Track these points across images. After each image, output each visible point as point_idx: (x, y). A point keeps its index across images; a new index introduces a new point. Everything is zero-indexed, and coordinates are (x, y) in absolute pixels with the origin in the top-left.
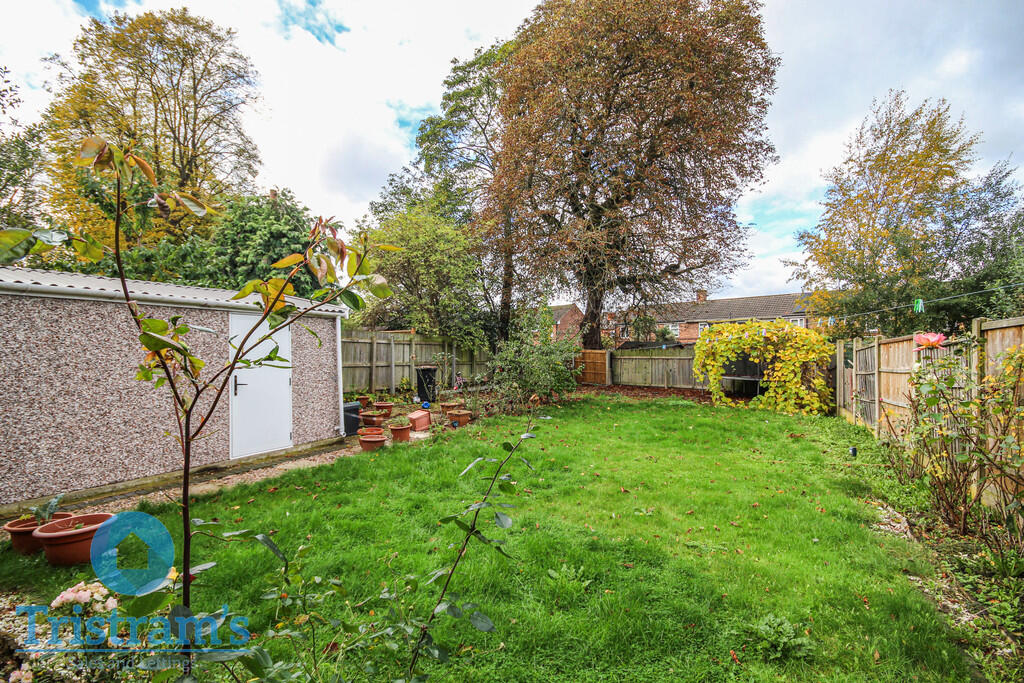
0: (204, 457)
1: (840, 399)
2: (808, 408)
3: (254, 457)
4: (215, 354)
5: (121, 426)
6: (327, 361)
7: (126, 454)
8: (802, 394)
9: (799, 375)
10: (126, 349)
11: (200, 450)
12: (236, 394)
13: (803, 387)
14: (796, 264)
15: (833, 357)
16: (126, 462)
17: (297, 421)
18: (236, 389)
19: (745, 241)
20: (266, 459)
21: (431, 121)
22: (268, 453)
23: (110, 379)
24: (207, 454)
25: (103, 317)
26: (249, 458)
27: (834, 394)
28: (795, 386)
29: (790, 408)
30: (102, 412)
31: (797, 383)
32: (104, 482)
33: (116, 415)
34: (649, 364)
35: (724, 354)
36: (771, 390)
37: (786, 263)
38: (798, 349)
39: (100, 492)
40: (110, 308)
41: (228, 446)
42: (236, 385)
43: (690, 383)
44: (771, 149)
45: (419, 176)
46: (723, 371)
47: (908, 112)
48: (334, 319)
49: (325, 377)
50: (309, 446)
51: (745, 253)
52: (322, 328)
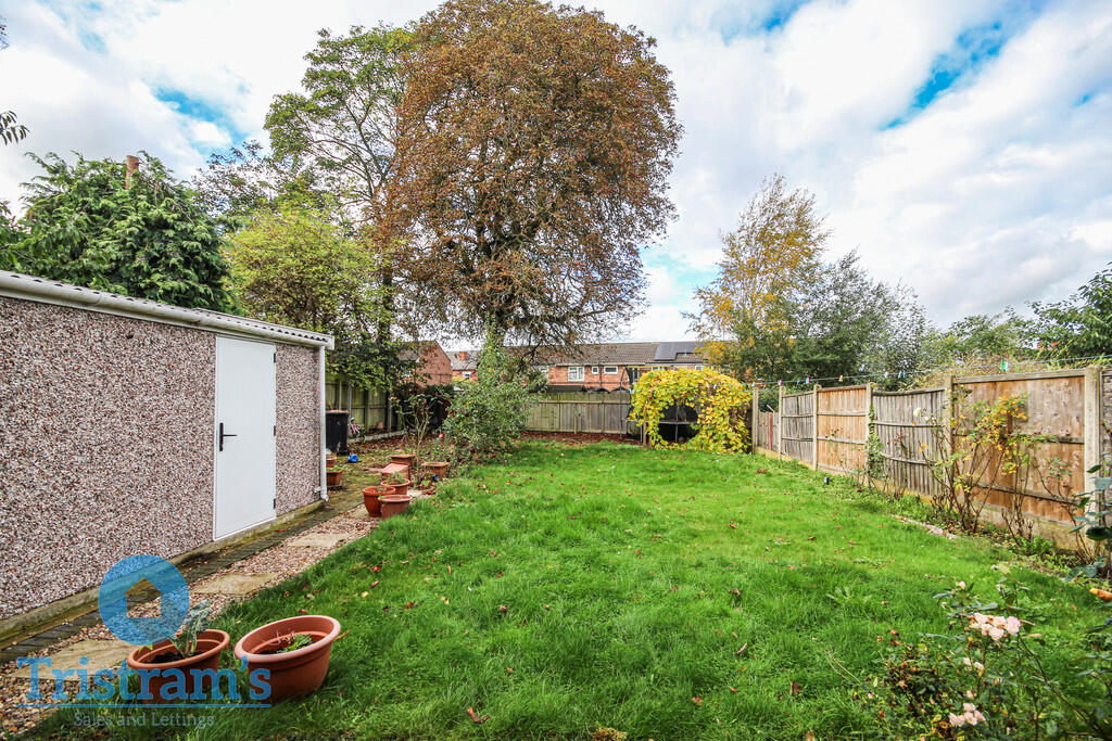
0: (185, 541)
1: (755, 440)
2: (734, 448)
3: (241, 534)
4: (200, 393)
5: (93, 502)
6: (308, 404)
7: (96, 546)
8: (729, 436)
9: (728, 418)
10: (99, 383)
11: (181, 532)
12: (221, 449)
13: (731, 430)
14: (692, 316)
15: (751, 402)
16: (97, 556)
17: (279, 482)
18: (221, 442)
19: (642, 290)
20: (253, 536)
21: (291, 99)
22: (254, 530)
23: (79, 429)
24: (189, 536)
25: (71, 331)
26: (235, 537)
27: (750, 435)
28: (723, 428)
29: (720, 448)
30: (68, 482)
31: (725, 426)
32: (70, 591)
33: (88, 484)
34: (556, 409)
35: (665, 399)
36: (703, 432)
37: (684, 315)
38: (726, 394)
39: (69, 606)
40: (81, 318)
41: (211, 523)
42: (222, 436)
43: (599, 428)
44: (671, 207)
45: (255, 164)
46: (663, 416)
47: (785, 196)
48: (316, 349)
49: (306, 424)
50: (293, 516)
51: (644, 302)
52: (304, 358)
